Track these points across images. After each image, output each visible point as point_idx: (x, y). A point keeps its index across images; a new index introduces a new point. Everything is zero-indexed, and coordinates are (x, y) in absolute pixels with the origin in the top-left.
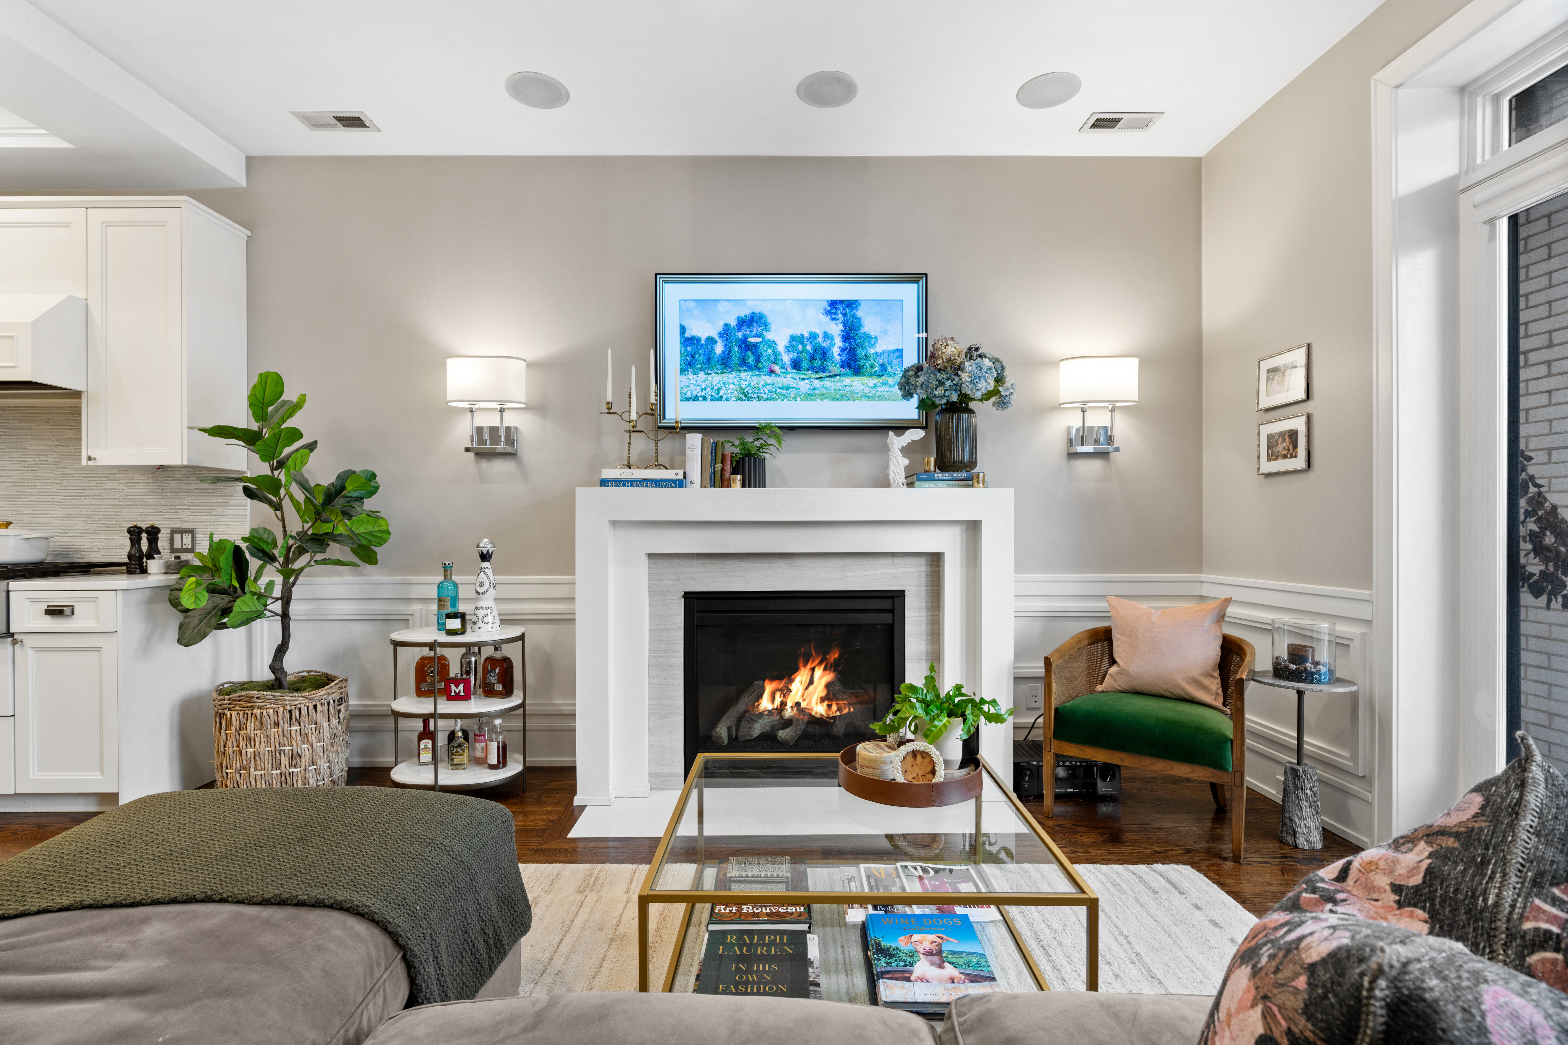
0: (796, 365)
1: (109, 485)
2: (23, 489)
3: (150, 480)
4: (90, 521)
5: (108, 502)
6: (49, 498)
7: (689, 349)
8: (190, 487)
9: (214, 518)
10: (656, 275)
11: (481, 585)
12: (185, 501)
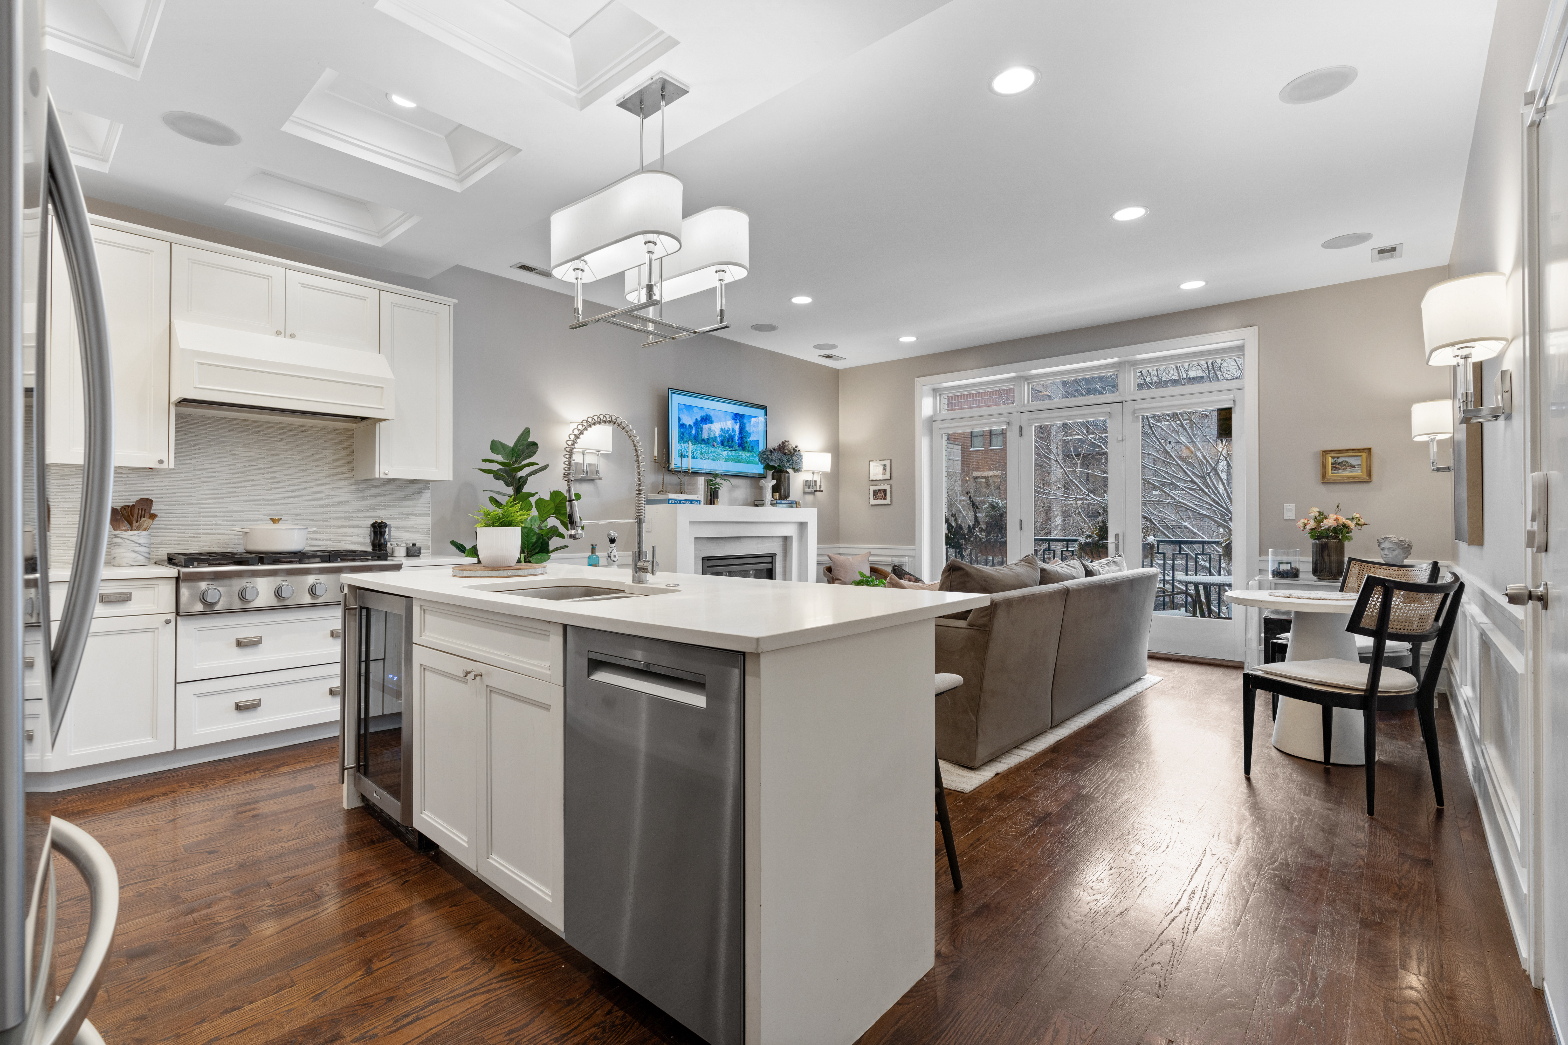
0: (722, 444)
2: (234, 489)
3: (353, 486)
4: (298, 518)
7: (682, 430)
8: (386, 493)
9: (405, 516)
10: (668, 388)
11: (615, 556)
12: (383, 504)
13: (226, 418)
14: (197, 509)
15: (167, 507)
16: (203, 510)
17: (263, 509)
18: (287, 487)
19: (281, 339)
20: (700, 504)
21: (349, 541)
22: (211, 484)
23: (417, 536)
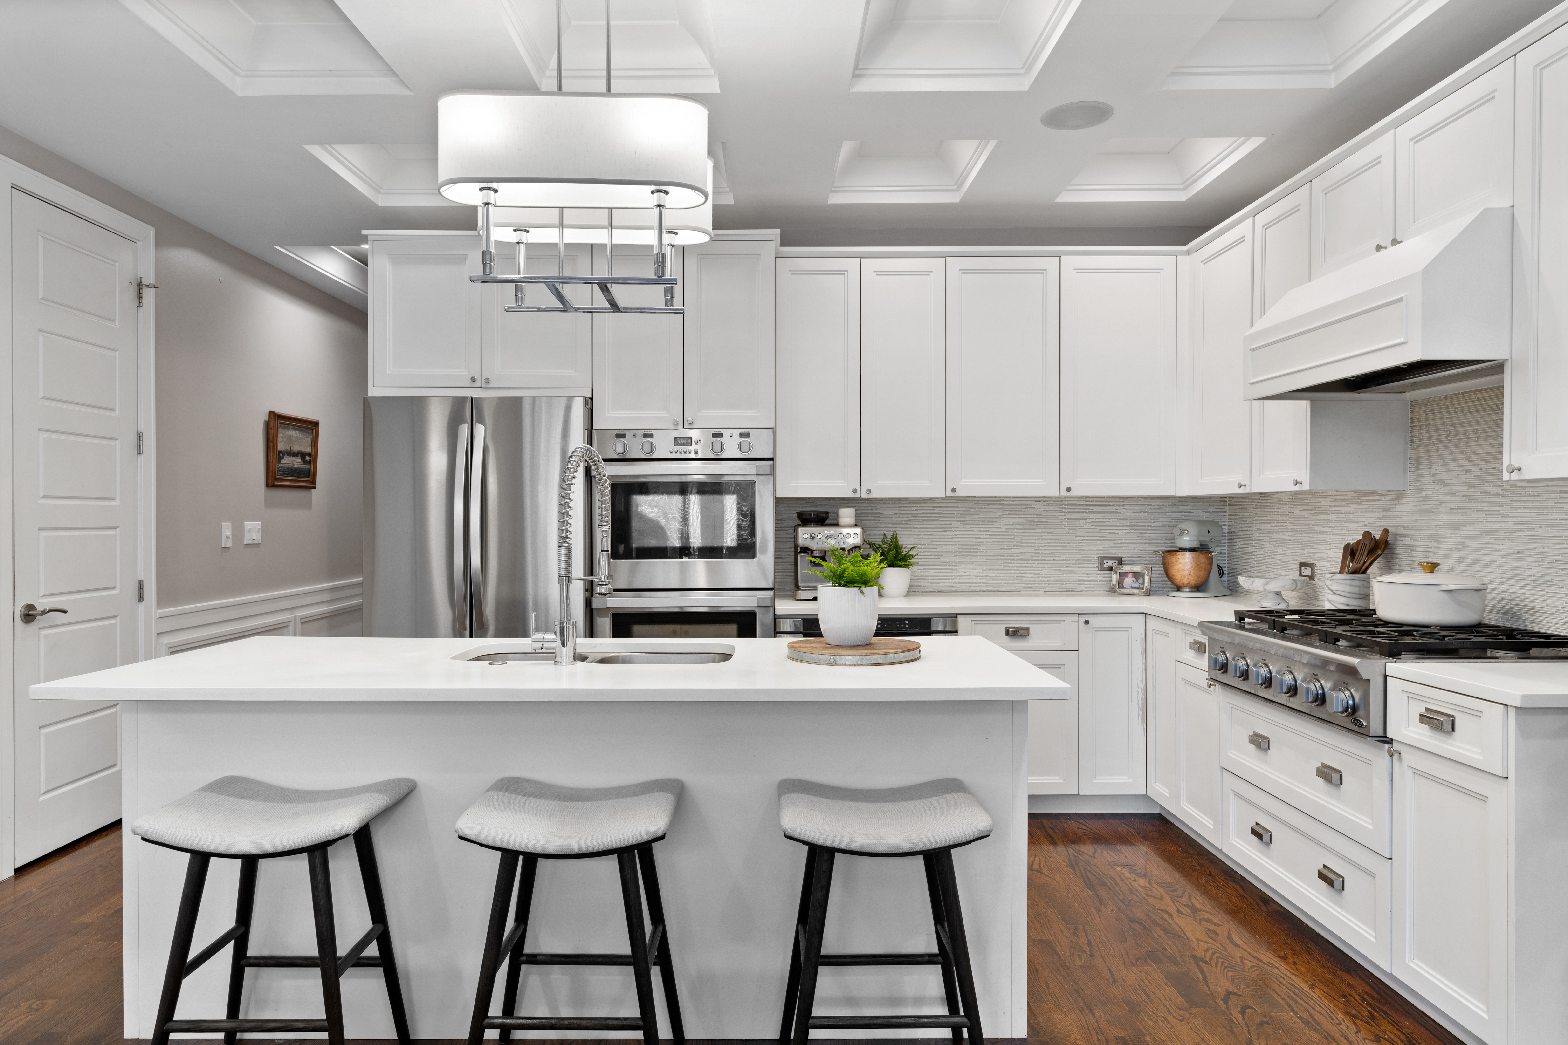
22: (1448, 505)
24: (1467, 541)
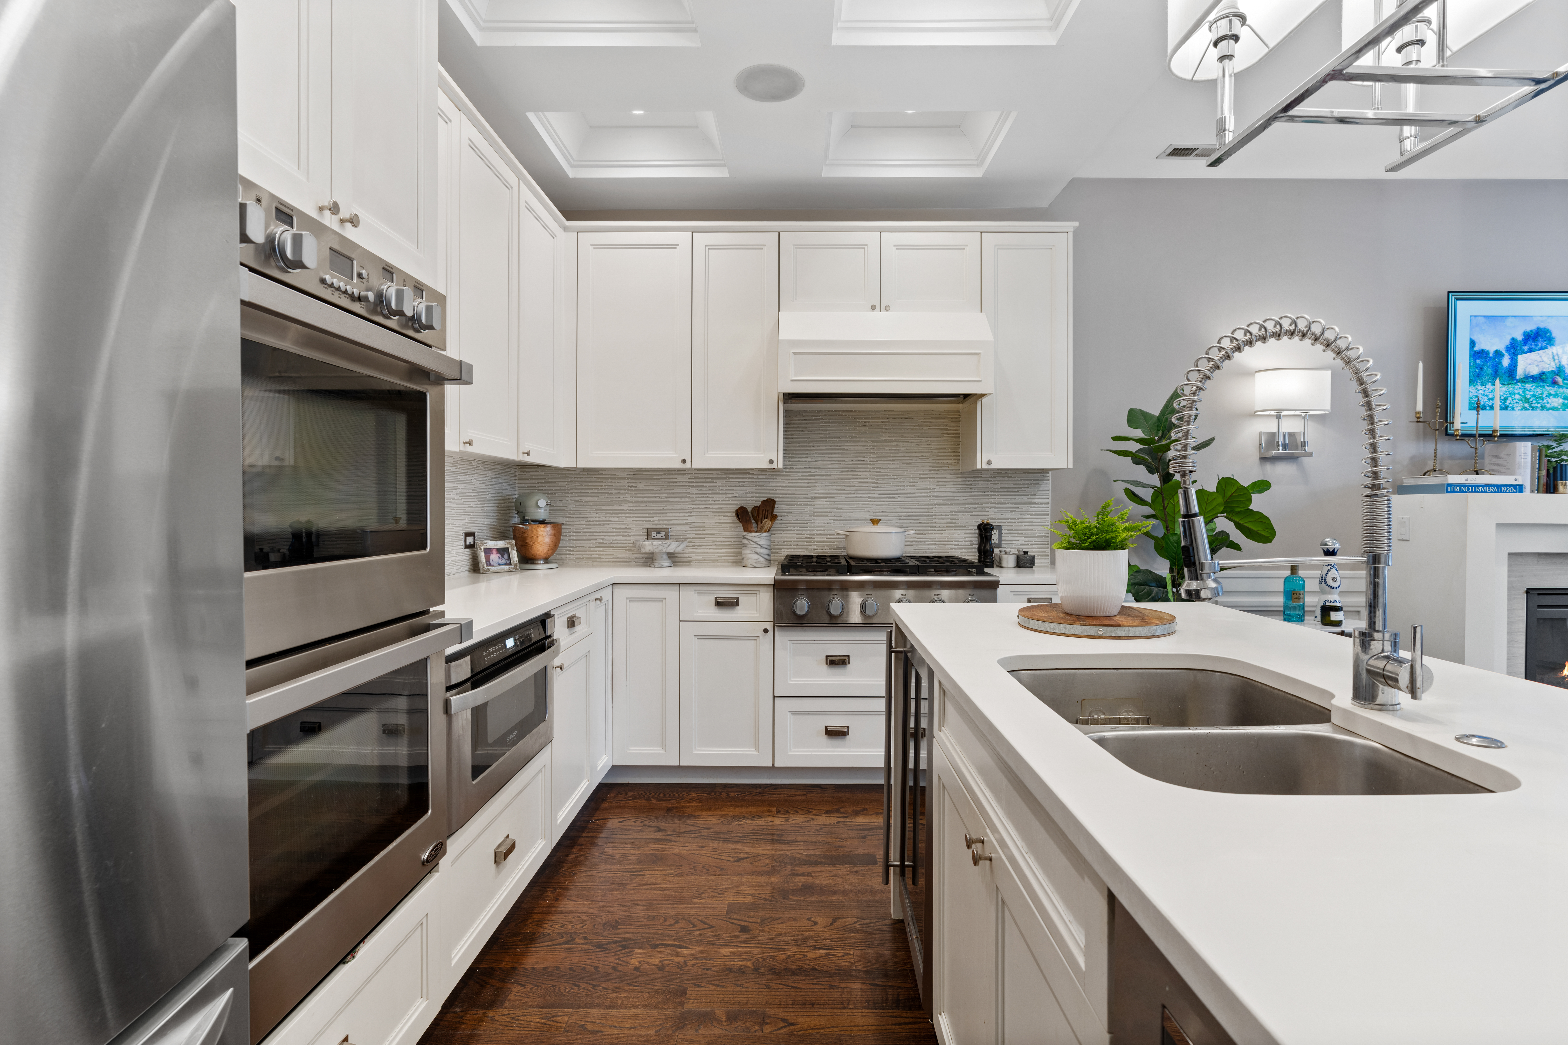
1: (921, 484)
2: (843, 487)
3: (960, 480)
4: (903, 518)
5: (921, 500)
6: (866, 496)
7: (1478, 361)
8: (996, 487)
9: (1019, 515)
10: (1449, 292)
11: (1334, 580)
12: (992, 500)
13: (836, 411)
14: (812, 509)
15: (788, 508)
16: (817, 510)
17: (869, 509)
18: (891, 483)
19: (876, 313)
20: (1521, 491)
21: (955, 545)
22: (824, 482)
23: (1033, 540)
24: (840, 506)
